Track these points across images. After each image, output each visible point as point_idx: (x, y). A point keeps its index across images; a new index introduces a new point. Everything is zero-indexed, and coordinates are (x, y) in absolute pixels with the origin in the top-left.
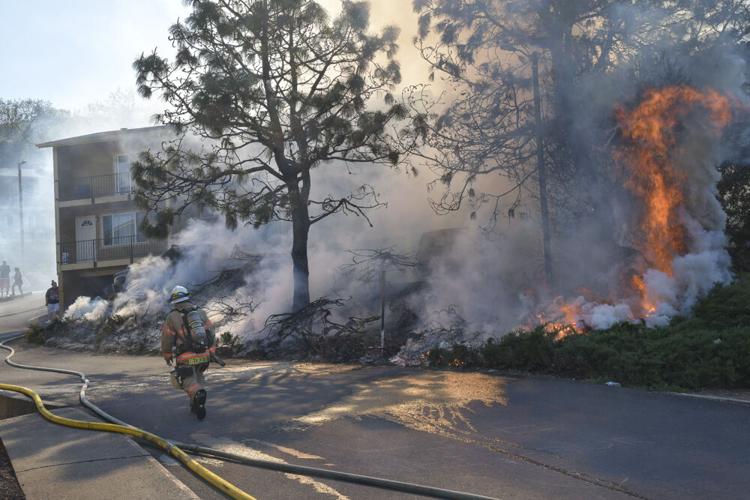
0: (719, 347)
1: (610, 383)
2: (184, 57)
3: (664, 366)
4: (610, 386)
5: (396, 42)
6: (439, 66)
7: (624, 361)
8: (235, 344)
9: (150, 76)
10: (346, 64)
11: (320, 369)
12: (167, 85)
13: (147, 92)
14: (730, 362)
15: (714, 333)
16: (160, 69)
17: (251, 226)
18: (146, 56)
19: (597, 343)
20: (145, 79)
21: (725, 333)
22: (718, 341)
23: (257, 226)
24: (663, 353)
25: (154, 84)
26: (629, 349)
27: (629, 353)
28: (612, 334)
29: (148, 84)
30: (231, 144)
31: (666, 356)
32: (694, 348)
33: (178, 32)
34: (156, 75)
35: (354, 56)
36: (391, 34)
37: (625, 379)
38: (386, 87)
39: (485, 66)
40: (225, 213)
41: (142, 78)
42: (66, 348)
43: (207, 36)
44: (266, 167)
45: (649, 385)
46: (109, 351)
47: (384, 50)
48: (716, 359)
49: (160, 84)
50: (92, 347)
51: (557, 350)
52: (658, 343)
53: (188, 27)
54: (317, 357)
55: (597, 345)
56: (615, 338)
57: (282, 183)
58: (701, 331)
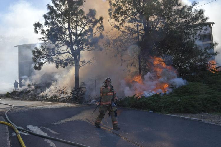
0: (179, 102)
1: (150, 111)
2: (47, 23)
3: (164, 107)
4: (150, 112)
5: (103, 21)
6: (115, 27)
7: (154, 105)
8: (58, 98)
9: (38, 28)
10: (90, 26)
11: (76, 106)
12: (42, 30)
13: (37, 32)
14: (182, 106)
15: (179, 98)
16: (40, 26)
17: (63, 67)
18: (37, 23)
19: (148, 100)
20: (37, 29)
21: (182, 98)
22: (179, 100)
23: (64, 67)
24: (165, 103)
25: (39, 30)
26: (156, 102)
27: (156, 103)
28: (152, 98)
29: (37, 30)
30: (58, 46)
31: (166, 104)
32: (173, 102)
33: (45, 16)
34: (39, 28)
35: (92, 24)
36: (101, 19)
37: (154, 110)
38: (100, 32)
39: (126, 27)
40: (56, 64)
41: (36, 28)
42: (15, 98)
43: (52, 18)
44: (68, 52)
45: (160, 112)
46: (26, 100)
47: (99, 23)
48: (178, 105)
49: (40, 30)
50: (21, 98)
51: (138, 102)
52: (164, 100)
53: (48, 15)
54: (78, 102)
55: (148, 101)
56: (153, 99)
57: (72, 56)
58: (176, 97)
